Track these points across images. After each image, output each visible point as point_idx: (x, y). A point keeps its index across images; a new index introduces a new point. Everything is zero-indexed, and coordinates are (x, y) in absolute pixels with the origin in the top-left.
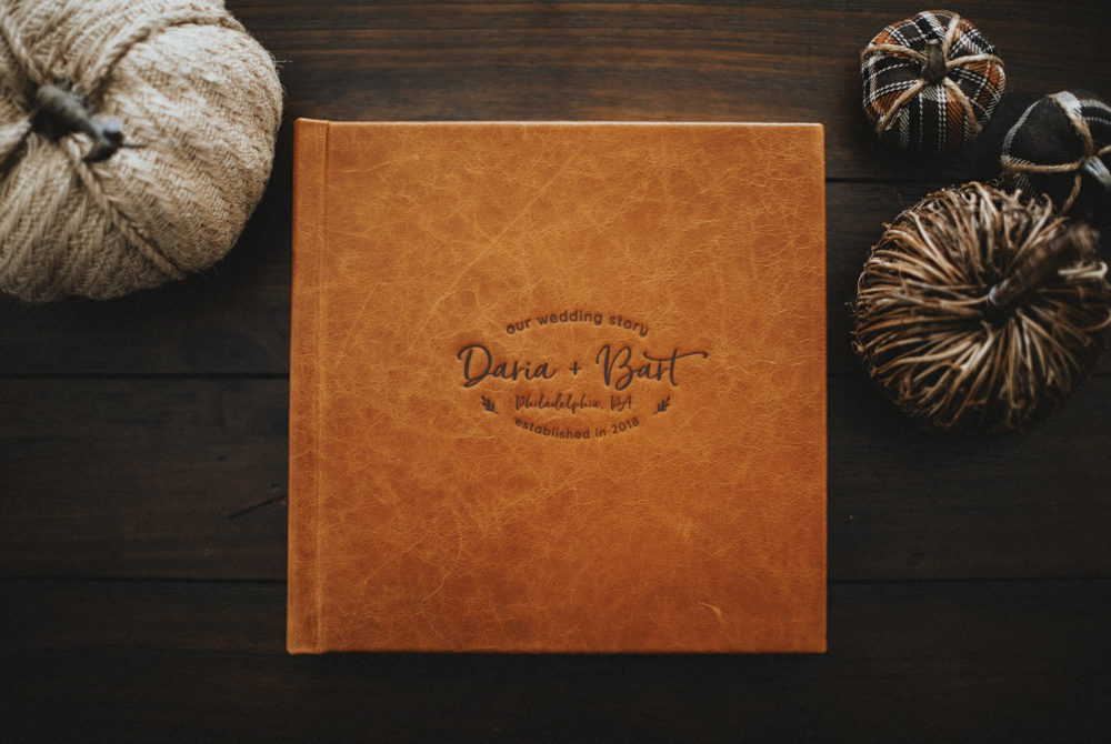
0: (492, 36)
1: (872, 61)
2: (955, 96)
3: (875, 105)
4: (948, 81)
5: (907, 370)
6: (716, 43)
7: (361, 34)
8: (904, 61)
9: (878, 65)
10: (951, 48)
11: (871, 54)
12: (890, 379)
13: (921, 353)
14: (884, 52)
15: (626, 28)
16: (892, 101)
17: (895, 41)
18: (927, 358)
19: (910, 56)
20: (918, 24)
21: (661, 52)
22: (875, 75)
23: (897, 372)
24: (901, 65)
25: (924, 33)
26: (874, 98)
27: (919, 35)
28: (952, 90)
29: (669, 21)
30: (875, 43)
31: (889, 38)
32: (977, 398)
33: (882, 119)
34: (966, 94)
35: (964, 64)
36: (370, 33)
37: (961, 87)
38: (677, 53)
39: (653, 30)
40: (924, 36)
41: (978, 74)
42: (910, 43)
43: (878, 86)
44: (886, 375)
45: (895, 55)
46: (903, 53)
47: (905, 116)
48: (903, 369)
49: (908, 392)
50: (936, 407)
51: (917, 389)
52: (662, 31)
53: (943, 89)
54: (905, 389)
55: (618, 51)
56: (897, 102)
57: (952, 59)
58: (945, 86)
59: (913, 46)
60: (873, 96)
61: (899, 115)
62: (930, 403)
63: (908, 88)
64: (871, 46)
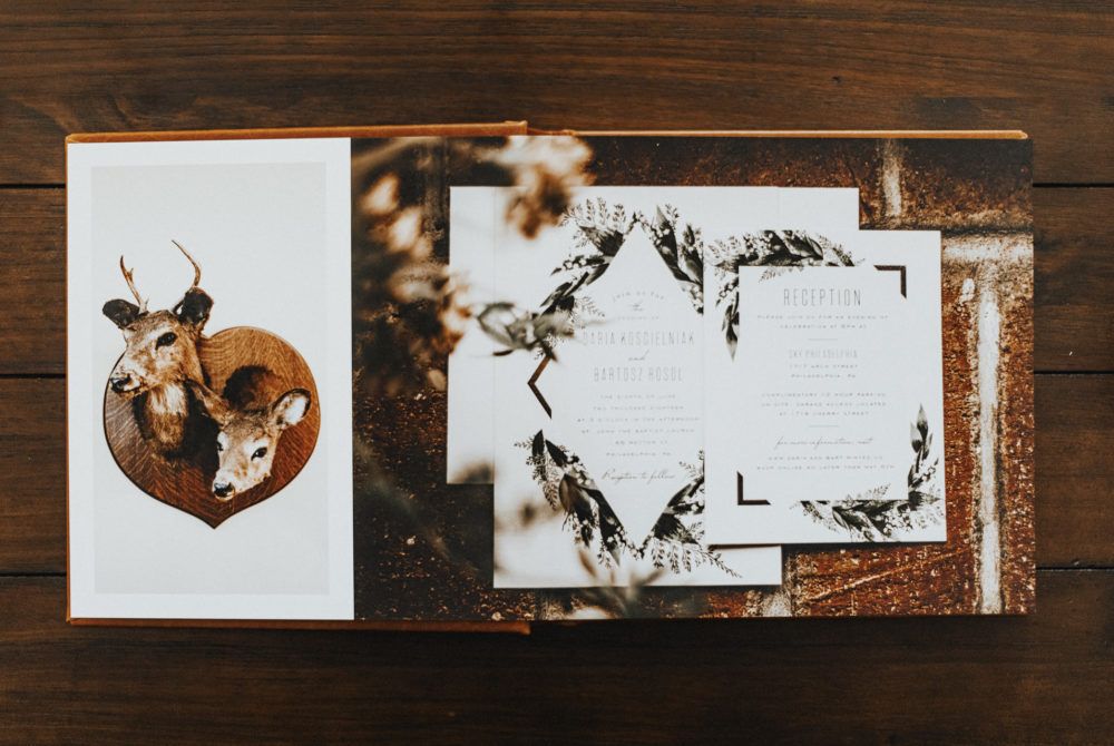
0: (444, 43)
6: (663, 50)
7: (316, 39)
15: (576, 35)
21: (609, 60)
29: (618, 28)
36: (324, 39)
38: (624, 60)
39: (601, 38)
52: (610, 39)
55: (567, 58)
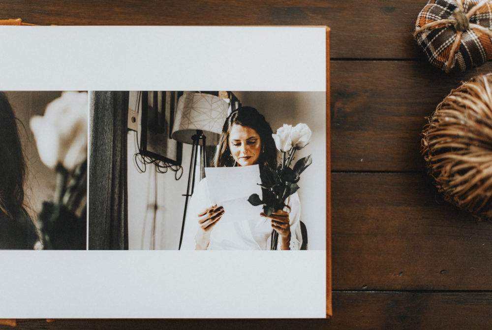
1: (424, 36)
2: (480, 31)
3: (439, 58)
4: (472, 25)
5: (451, 162)
8: (443, 28)
9: (429, 37)
10: (463, 7)
11: (421, 32)
12: (438, 164)
13: (463, 154)
14: (429, 28)
16: (449, 52)
17: (431, 20)
18: (465, 158)
19: (445, 24)
20: (438, 4)
22: (430, 43)
23: (443, 162)
24: (443, 31)
25: (444, 7)
26: (436, 55)
27: (443, 10)
28: (477, 29)
30: (420, 26)
31: (427, 20)
32: (486, 190)
33: (446, 64)
34: (485, 26)
35: (475, 12)
37: (480, 24)
40: (445, 9)
41: (486, 13)
42: (441, 17)
43: (436, 48)
44: (435, 162)
45: (437, 27)
46: (440, 24)
47: (460, 56)
48: (448, 161)
49: (446, 175)
50: (459, 189)
51: (452, 175)
53: (472, 31)
54: (445, 172)
56: (452, 52)
57: (467, 12)
58: (472, 29)
59: (443, 17)
60: (435, 54)
61: (456, 57)
62: (456, 186)
63: (454, 41)
64: (418, 29)
